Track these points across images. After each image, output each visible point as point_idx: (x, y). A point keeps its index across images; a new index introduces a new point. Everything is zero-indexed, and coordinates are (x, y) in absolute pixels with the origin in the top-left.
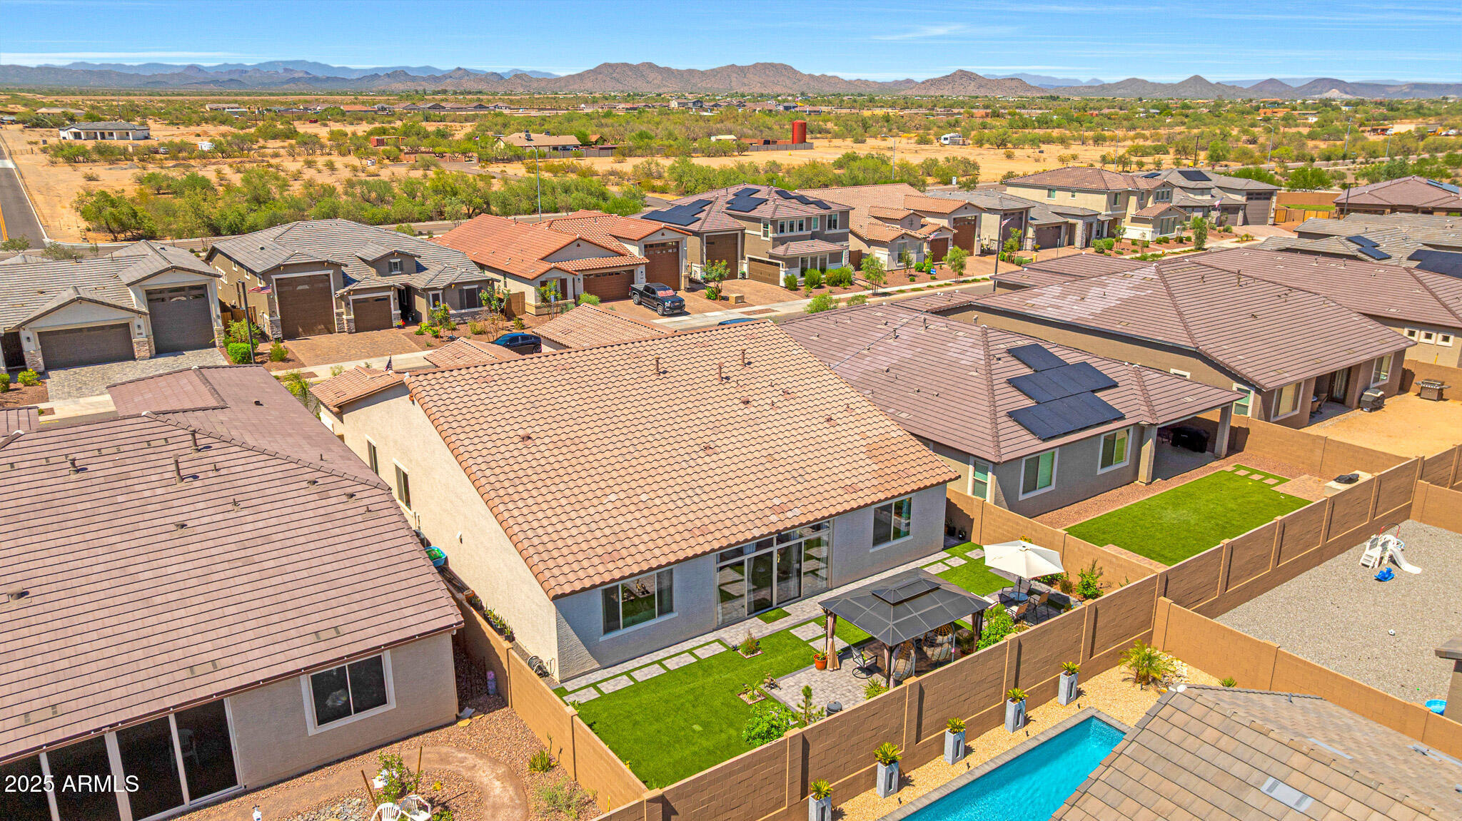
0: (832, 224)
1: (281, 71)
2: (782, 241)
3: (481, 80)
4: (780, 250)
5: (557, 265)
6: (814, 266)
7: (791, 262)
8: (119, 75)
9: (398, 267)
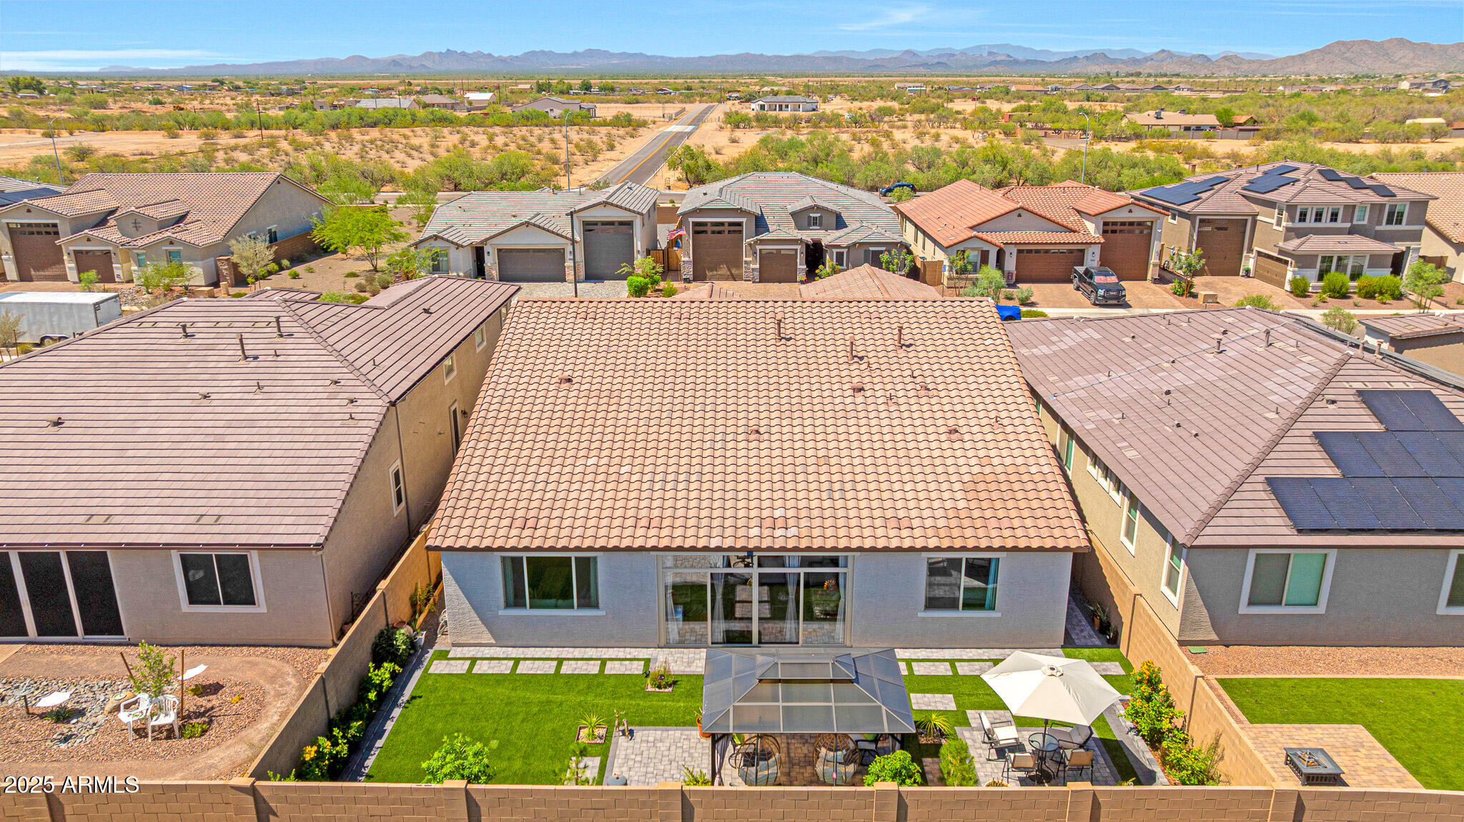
0: (1396, 218)
1: (985, 54)
2: (1300, 233)
3: (1184, 62)
4: (1292, 245)
5: (980, 234)
6: (1341, 267)
7: (1304, 261)
8: (848, 59)
9: (815, 222)
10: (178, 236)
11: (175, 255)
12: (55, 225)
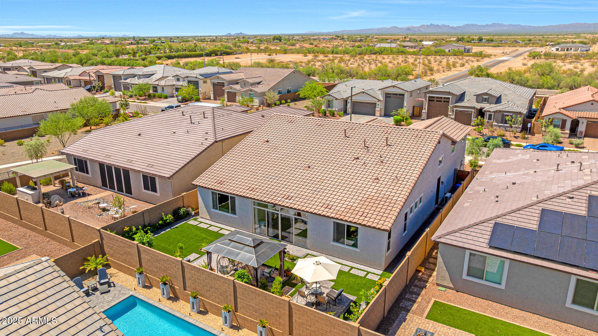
9: (486, 100)
10: (253, 89)
11: (251, 95)
12: (224, 83)
